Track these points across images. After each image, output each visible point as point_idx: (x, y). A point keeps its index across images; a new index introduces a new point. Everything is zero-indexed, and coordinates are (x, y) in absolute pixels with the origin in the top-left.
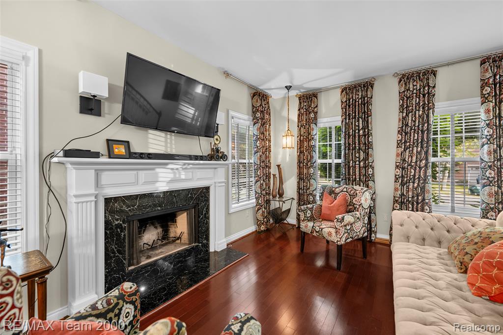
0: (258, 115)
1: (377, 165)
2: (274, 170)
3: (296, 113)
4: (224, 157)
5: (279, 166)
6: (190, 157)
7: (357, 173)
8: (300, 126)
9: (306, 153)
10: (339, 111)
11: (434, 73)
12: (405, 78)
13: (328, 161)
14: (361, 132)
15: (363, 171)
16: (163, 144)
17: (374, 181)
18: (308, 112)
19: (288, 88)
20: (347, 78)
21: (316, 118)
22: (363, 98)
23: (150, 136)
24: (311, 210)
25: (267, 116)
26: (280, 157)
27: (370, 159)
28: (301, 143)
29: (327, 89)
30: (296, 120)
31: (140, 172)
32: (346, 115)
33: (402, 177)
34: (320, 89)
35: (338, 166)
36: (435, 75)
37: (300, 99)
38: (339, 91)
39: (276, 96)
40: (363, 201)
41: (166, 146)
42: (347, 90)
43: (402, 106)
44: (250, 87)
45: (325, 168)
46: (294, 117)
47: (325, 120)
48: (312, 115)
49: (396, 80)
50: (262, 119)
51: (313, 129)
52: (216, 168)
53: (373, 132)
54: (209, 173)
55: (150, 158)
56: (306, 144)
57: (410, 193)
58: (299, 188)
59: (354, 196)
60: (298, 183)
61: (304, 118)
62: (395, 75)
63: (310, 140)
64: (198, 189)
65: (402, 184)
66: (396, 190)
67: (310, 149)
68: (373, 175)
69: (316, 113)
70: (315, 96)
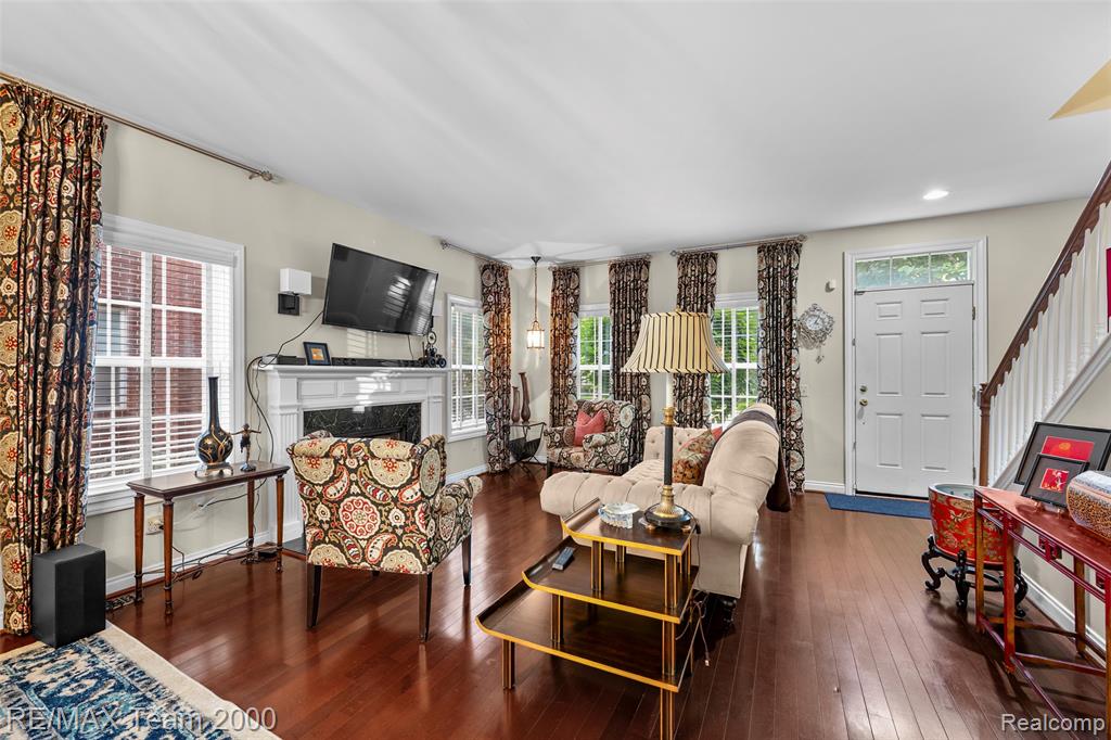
0: (491, 298)
2: (515, 381)
3: (550, 295)
4: (442, 362)
5: (522, 375)
6: (399, 363)
7: (628, 384)
8: (555, 316)
9: (563, 356)
10: (608, 297)
11: (714, 257)
12: (685, 259)
13: (594, 367)
14: (633, 327)
15: (635, 381)
16: (363, 345)
17: (649, 395)
18: (565, 296)
19: (536, 259)
20: (615, 254)
21: (576, 305)
22: (635, 280)
23: (350, 336)
24: (561, 433)
25: (504, 300)
26: (526, 359)
28: (555, 340)
29: (593, 263)
30: (550, 305)
31: (340, 382)
32: (615, 303)
33: (680, 388)
34: (583, 262)
35: (606, 373)
36: (715, 259)
37: (554, 273)
38: (607, 267)
39: (519, 267)
40: (622, 419)
41: (367, 349)
42: (618, 268)
43: (679, 295)
44: (478, 256)
46: (545, 297)
47: (589, 307)
48: (571, 300)
49: (674, 260)
50: (497, 304)
51: (572, 321)
52: (429, 378)
54: (419, 384)
55: (354, 365)
56: (562, 342)
57: (688, 410)
58: (553, 408)
59: (613, 413)
60: (552, 399)
61: (560, 302)
62: (674, 253)
63: (568, 337)
64: (406, 405)
65: (680, 398)
67: (569, 349)
68: (648, 386)
69: (577, 297)
70: (576, 271)
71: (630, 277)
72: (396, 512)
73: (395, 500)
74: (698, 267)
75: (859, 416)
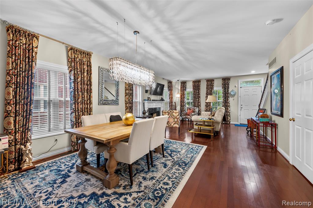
0: (170, 88)
1: (201, 102)
2: (174, 104)
4: (164, 100)
5: (175, 103)
7: (196, 104)
8: (181, 91)
9: (183, 99)
10: (192, 87)
11: (214, 80)
12: (208, 81)
13: (189, 101)
14: (197, 94)
15: (198, 104)
18: (183, 87)
19: (178, 80)
20: (194, 79)
21: (186, 89)
22: (198, 84)
24: (185, 113)
25: (172, 88)
26: (175, 99)
27: (200, 101)
28: (181, 96)
29: (189, 81)
32: (194, 89)
33: (207, 105)
34: (187, 81)
35: (192, 102)
37: (181, 83)
38: (192, 82)
39: (174, 81)
40: (196, 110)
42: (194, 82)
43: (207, 88)
44: (168, 80)
45: (188, 103)
46: (180, 88)
47: (188, 89)
48: (185, 88)
49: (206, 81)
50: (171, 89)
51: (185, 92)
52: (162, 103)
53: (201, 94)
54: (160, 104)
57: (208, 109)
58: (181, 109)
59: (194, 110)
60: (181, 107)
61: (182, 88)
62: (205, 79)
63: (184, 95)
64: (159, 108)
65: (207, 107)
66: (205, 108)
67: (184, 97)
68: (200, 105)
69: (186, 87)
70: (186, 82)
71: (197, 84)
72: (176, 119)
73: (176, 118)
74: (210, 82)
75: (241, 110)
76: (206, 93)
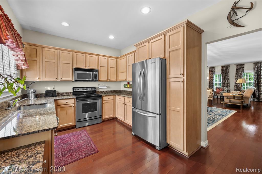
3: (209, 71)
7: (225, 85)
8: (210, 74)
9: (211, 81)
10: (221, 71)
12: (237, 65)
13: (217, 82)
14: (226, 76)
15: (227, 84)
17: (229, 86)
18: (212, 71)
19: (207, 66)
20: (223, 65)
21: (214, 73)
22: (227, 69)
27: (229, 82)
29: (217, 66)
30: (209, 73)
32: (222, 72)
33: (236, 85)
34: (215, 66)
35: (220, 83)
36: (244, 65)
37: (210, 68)
38: (221, 67)
42: (223, 67)
43: (236, 71)
45: (216, 84)
47: (217, 73)
48: (213, 72)
51: (213, 75)
53: (230, 76)
56: (211, 78)
57: (238, 89)
59: (224, 89)
61: (211, 72)
62: (235, 64)
65: (236, 87)
66: (235, 88)
67: (213, 80)
68: (229, 85)
69: (214, 72)
70: (214, 68)
71: (225, 69)
74: (240, 68)
76: (235, 76)
